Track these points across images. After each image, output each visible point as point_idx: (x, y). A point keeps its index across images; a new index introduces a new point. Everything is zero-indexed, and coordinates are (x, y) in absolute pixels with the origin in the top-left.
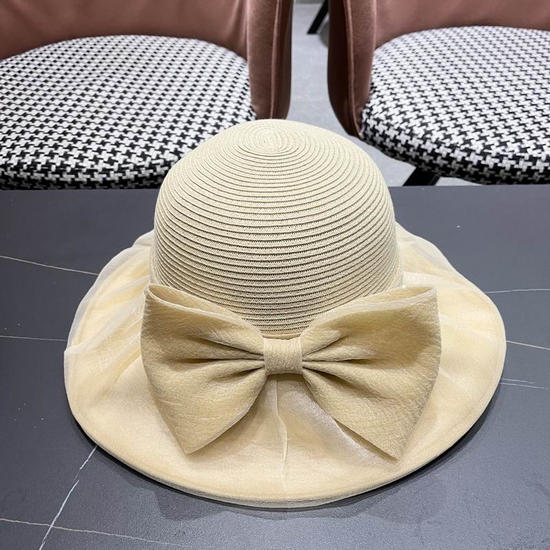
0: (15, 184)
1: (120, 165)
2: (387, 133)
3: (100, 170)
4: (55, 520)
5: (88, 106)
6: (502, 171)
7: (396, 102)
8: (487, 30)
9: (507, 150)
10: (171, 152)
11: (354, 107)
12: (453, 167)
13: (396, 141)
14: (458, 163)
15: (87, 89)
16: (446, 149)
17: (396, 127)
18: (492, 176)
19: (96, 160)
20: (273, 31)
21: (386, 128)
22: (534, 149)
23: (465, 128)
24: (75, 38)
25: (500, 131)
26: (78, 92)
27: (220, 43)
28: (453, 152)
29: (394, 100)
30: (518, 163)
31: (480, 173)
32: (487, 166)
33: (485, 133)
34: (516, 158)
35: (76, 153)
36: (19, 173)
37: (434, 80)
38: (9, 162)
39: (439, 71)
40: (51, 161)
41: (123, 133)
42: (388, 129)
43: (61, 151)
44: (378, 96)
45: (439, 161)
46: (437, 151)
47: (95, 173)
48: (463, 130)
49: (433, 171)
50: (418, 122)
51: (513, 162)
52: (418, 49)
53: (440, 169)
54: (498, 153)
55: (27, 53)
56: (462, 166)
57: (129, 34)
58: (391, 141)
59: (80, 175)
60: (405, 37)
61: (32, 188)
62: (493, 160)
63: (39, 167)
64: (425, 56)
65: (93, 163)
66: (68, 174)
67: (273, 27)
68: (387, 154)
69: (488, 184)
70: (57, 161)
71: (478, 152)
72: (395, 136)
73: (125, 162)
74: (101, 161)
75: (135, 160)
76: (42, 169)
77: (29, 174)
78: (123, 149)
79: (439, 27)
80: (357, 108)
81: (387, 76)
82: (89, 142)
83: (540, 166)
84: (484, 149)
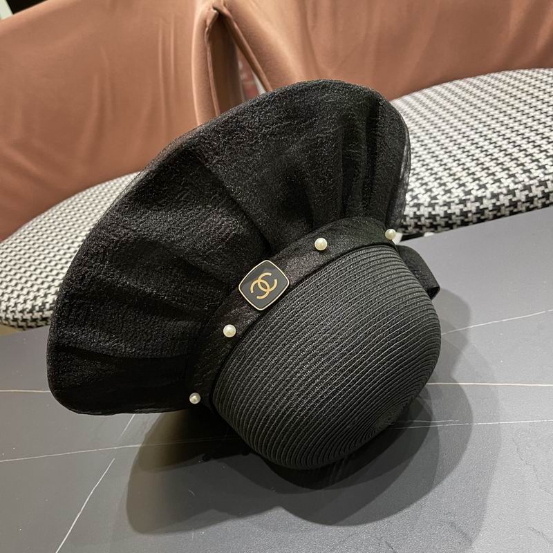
6: (454, 217)
9: (453, 196)
12: (409, 223)
14: (411, 218)
18: (447, 223)
22: (478, 190)
25: (445, 180)
30: (465, 206)
31: (435, 223)
32: (438, 215)
33: (431, 185)
34: (463, 202)
36: (33, 314)
38: (25, 307)
51: (461, 206)
54: (445, 201)
56: (416, 220)
62: (442, 208)
63: (48, 306)
69: (446, 230)
71: (426, 204)
77: (41, 313)
83: (488, 204)
84: (431, 200)
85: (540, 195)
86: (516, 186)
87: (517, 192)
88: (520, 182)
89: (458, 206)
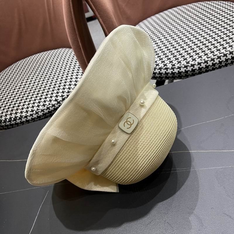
0: (2, 128)
1: (36, 111)
3: (29, 115)
6: (182, 73)
9: (181, 64)
10: (54, 101)
12: (163, 76)
14: (164, 74)
15: (22, 83)
16: (158, 70)
18: (179, 76)
19: (27, 112)
22: (192, 61)
23: (164, 60)
25: (178, 57)
26: (19, 85)
28: (161, 71)
30: (187, 68)
31: (174, 76)
32: (176, 73)
33: (172, 59)
34: (186, 67)
36: (1, 124)
40: (11, 117)
41: (35, 98)
43: (14, 112)
45: (157, 75)
46: (155, 72)
47: (28, 117)
53: (158, 78)
54: (178, 67)
56: (166, 75)
57: (37, 53)
59: (22, 119)
62: (177, 70)
63: (8, 120)
65: (26, 113)
66: (18, 120)
71: (170, 68)
73: (38, 110)
74: (29, 112)
75: (41, 108)
76: (9, 121)
77: (5, 123)
78: (36, 105)
82: (24, 105)
83: (196, 67)
84: (172, 66)
85: (218, 62)
86: (208, 59)
87: (208, 61)
88: (209, 57)
89: (184, 69)
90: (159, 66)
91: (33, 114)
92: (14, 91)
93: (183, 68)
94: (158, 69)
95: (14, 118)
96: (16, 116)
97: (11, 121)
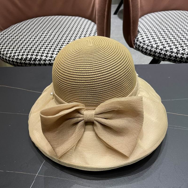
0: (20, 65)
1: (54, 58)
2: (143, 46)
3: (48, 60)
4: (38, 173)
5: (43, 39)
6: (183, 59)
7: (146, 36)
8: (177, 12)
9: (185, 52)
11: (132, 38)
13: (147, 49)
14: (168, 56)
15: (43, 34)
17: (147, 44)
18: (180, 60)
19: (47, 56)
20: (105, 13)
21: (143, 45)
23: (171, 45)
24: (38, 17)
25: (183, 45)
26: (40, 34)
27: (86, 18)
28: (166, 52)
29: (146, 35)
31: (176, 60)
32: (178, 57)
33: (177, 46)
35: (40, 54)
36: (21, 61)
37: (159, 29)
38: (18, 58)
39: (161, 26)
40: (32, 57)
41: (55, 48)
42: (144, 45)
43: (35, 54)
44: (140, 34)
45: (162, 56)
46: (161, 52)
48: (170, 45)
49: (159, 59)
50: (154, 43)
52: (153, 18)
53: (162, 58)
54: (182, 53)
55: (23, 22)
56: (169, 57)
58: (145, 49)
59: (41, 61)
60: (149, 14)
61: (25, 66)
62: (180, 55)
63: (28, 59)
64: (156, 21)
65: (46, 57)
66: (37, 61)
67: (105, 11)
68: (143, 54)
69: (179, 63)
70: (34, 57)
71: (175, 52)
72: (146, 48)
74: (48, 57)
77: (25, 61)
78: (55, 53)
79: (160, 11)
80: (133, 38)
81: (143, 27)
82: (44, 51)
84: (177, 51)
90: (166, 48)
91: (52, 60)
92: (35, 38)
93: (186, 55)
94: (164, 51)
95: (34, 59)
96: (37, 57)
97: (31, 61)
